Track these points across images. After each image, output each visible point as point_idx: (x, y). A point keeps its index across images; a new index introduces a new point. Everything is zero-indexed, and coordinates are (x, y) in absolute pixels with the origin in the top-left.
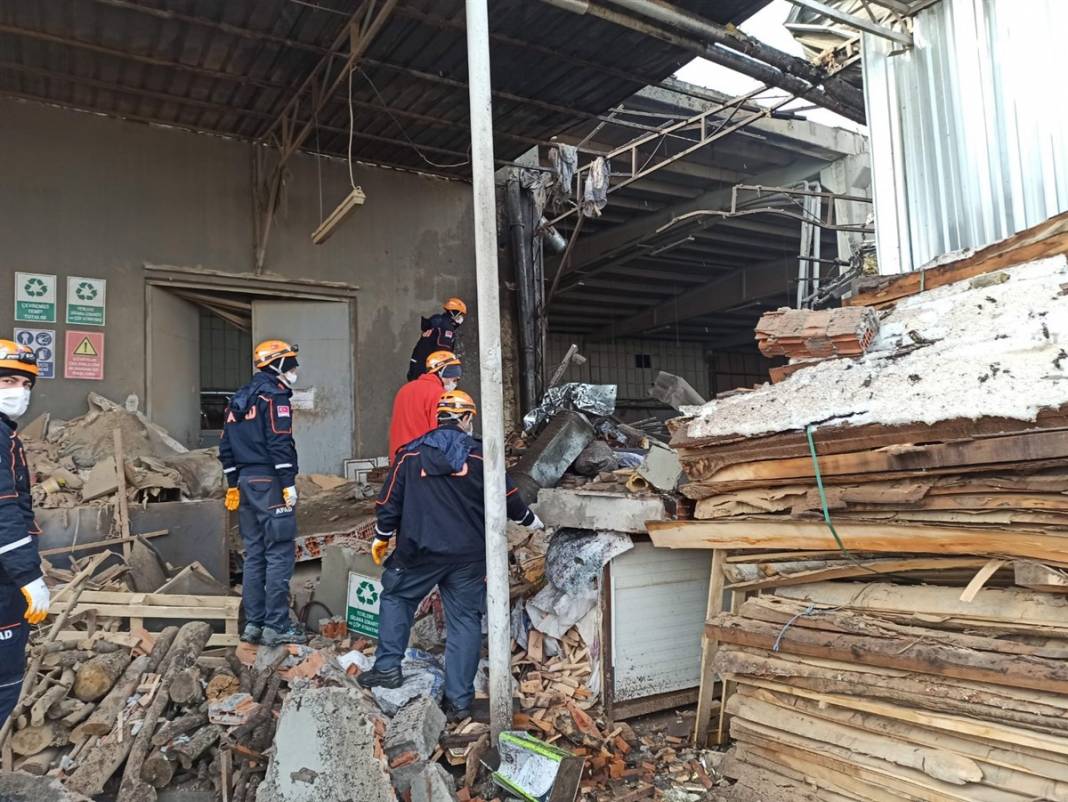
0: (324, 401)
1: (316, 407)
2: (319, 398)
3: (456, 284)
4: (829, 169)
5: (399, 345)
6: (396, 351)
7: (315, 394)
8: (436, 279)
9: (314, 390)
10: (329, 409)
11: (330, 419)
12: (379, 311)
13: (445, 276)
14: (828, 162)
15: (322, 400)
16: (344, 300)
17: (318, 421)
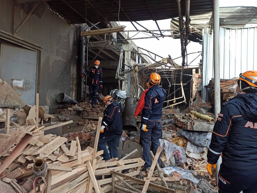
0: (27, 85)
1: (23, 86)
2: (25, 83)
3: (65, 53)
4: (124, 45)
5: (51, 69)
6: (50, 71)
7: (23, 82)
8: (61, 51)
9: (23, 80)
10: (28, 88)
11: (28, 92)
12: (47, 57)
13: (63, 50)
14: (124, 43)
15: (26, 84)
16: (36, 51)
17: (24, 92)
